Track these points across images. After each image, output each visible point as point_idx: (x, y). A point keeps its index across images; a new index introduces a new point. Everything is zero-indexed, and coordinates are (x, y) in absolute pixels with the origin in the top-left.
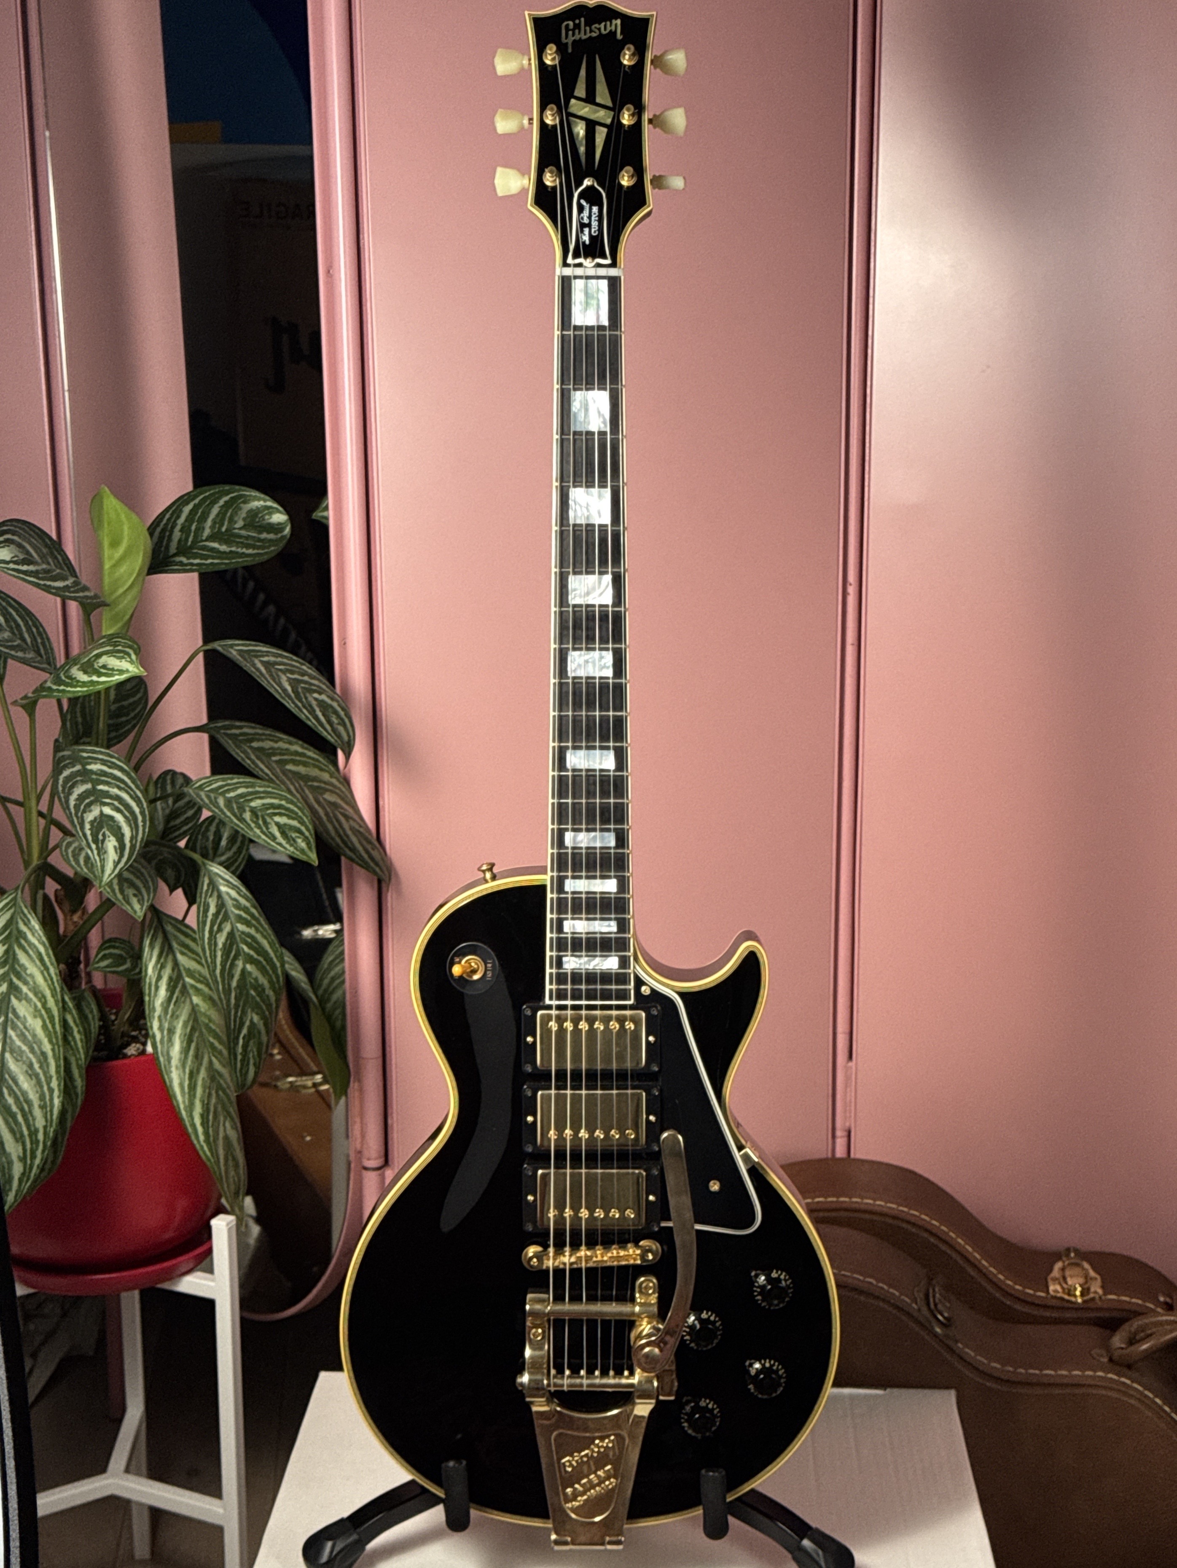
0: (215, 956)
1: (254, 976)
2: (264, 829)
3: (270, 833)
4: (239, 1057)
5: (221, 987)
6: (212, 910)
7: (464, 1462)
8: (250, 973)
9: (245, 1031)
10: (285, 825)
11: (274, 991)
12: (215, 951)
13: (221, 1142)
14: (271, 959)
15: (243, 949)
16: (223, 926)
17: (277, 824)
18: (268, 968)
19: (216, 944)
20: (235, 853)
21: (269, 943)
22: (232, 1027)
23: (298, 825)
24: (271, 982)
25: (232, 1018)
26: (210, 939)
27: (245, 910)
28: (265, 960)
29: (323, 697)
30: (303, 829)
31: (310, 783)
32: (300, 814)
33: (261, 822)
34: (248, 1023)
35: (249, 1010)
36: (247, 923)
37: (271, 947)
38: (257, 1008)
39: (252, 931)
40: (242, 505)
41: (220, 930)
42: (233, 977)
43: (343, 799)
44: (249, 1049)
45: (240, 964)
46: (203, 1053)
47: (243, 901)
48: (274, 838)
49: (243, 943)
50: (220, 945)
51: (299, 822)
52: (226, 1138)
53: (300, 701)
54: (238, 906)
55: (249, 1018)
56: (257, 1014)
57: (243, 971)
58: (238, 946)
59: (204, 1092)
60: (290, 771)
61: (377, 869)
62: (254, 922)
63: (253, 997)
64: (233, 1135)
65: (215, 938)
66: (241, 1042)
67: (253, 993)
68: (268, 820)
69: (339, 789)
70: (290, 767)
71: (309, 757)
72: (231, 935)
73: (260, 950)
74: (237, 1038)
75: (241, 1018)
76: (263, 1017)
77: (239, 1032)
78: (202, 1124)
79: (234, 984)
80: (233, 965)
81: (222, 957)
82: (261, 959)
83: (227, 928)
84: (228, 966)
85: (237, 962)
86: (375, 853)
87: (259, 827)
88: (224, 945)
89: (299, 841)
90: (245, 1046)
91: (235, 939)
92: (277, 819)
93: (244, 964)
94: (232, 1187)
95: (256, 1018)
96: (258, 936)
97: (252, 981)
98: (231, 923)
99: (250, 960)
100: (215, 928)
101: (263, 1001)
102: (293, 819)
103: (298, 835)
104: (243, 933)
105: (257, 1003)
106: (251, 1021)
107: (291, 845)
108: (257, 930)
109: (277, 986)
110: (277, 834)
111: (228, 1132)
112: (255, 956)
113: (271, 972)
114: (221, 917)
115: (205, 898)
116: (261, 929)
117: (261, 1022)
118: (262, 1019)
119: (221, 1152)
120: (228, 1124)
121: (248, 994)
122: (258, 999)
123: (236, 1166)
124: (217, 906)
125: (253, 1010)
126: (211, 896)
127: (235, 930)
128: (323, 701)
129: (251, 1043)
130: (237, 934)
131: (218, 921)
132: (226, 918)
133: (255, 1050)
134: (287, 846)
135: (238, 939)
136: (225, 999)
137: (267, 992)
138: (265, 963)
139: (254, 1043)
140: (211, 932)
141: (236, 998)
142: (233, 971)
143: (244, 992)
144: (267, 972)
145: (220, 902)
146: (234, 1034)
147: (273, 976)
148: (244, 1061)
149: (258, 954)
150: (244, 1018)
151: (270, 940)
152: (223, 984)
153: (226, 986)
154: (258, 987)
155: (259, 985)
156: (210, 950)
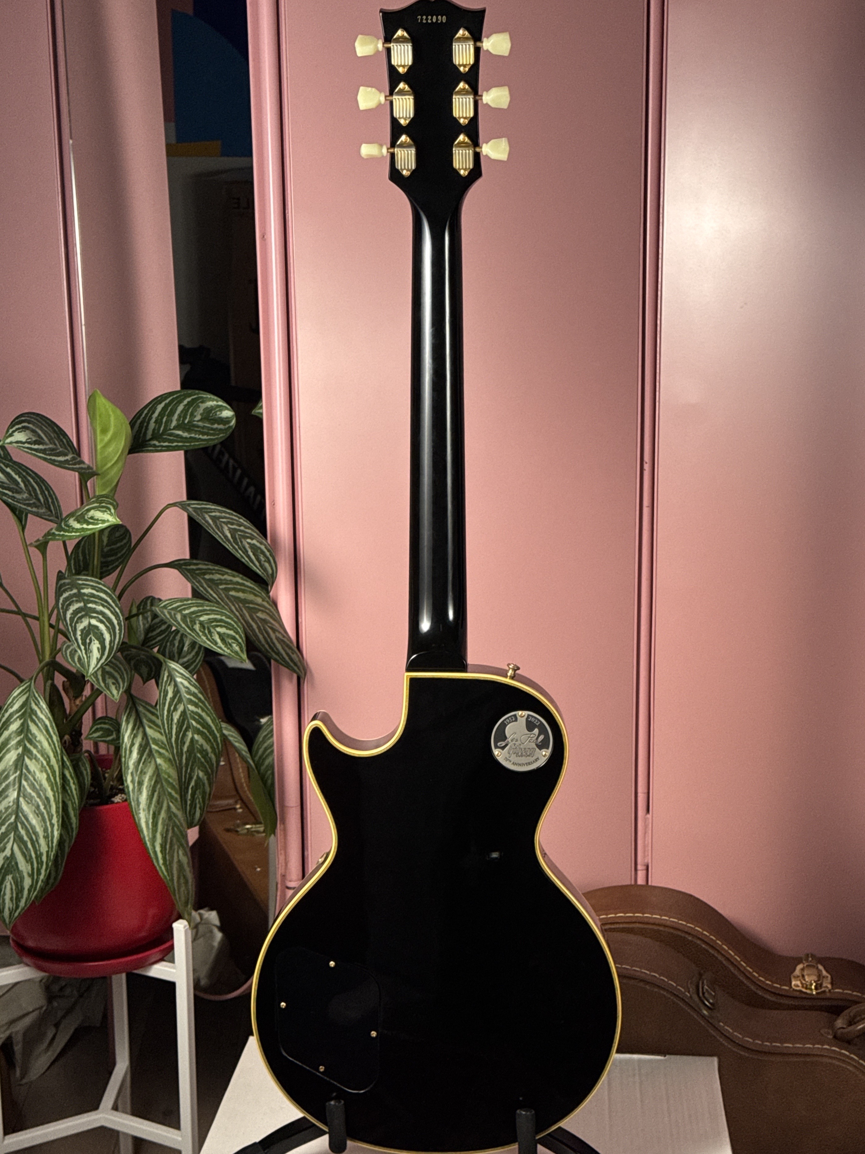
0: (172, 729)
1: (200, 743)
2: (209, 636)
3: (213, 639)
4: (189, 802)
5: (175, 750)
6: (170, 695)
7: (343, 1102)
8: (197, 741)
9: (193, 783)
10: (224, 633)
11: (215, 754)
12: (171, 724)
13: (175, 866)
14: (213, 731)
15: (192, 724)
16: (178, 707)
17: (219, 633)
18: (211, 737)
19: (172, 720)
20: (193, 656)
22: (183, 780)
23: (234, 634)
24: (212, 747)
25: (184, 773)
26: (168, 716)
27: (194, 695)
28: (208, 732)
29: (254, 542)
30: (237, 637)
31: (247, 605)
32: (235, 626)
33: (206, 631)
34: (195, 777)
35: (196, 768)
36: (196, 705)
37: (213, 722)
38: (202, 767)
39: (199, 711)
40: (200, 404)
41: (175, 709)
42: (184, 743)
43: (271, 617)
44: (196, 796)
45: (190, 734)
46: (163, 799)
47: (193, 689)
48: (216, 643)
49: (191, 719)
50: (175, 721)
51: (235, 632)
52: (179, 863)
53: (237, 544)
54: (189, 692)
55: (196, 774)
56: (202, 771)
57: (192, 739)
58: (188, 722)
59: (163, 828)
60: (232, 596)
61: (296, 668)
62: (200, 704)
63: (199, 759)
64: (184, 860)
65: (172, 715)
66: (190, 791)
67: (199, 755)
68: (212, 630)
69: (269, 609)
70: (232, 593)
71: (248, 587)
72: (184, 713)
73: (206, 725)
74: (187, 788)
75: (190, 774)
76: (206, 773)
77: (189, 784)
78: (161, 851)
79: (185, 749)
80: (184, 735)
81: (176, 729)
82: (205, 731)
83: (181, 708)
84: (181, 736)
85: (187, 733)
86: (294, 656)
87: (205, 635)
88: (178, 721)
89: (234, 645)
90: (193, 794)
91: (187, 716)
92: (219, 629)
93: (192, 734)
94: (183, 899)
95: (201, 774)
96: (204, 714)
97: (199, 747)
98: (184, 705)
99: (199, 732)
100: (172, 708)
101: (207, 762)
102: (230, 629)
103: (233, 641)
104: (192, 712)
105: (202, 763)
106: (198, 776)
107: (228, 649)
108: (203, 710)
109: (217, 750)
110: (219, 641)
111: (180, 858)
112: (201, 729)
113: (212, 740)
114: (176, 700)
115: (165, 686)
116: (206, 709)
117: (205, 777)
118: (205, 775)
119: (175, 872)
120: (181, 852)
121: (195, 756)
122: (203, 760)
123: (186, 882)
124: (173, 692)
125: (199, 768)
126: (169, 685)
127: (187, 709)
128: (254, 544)
129: (198, 792)
130: (188, 713)
131: (174, 703)
132: (180, 701)
133: (200, 797)
134: (225, 649)
135: (189, 716)
136: (178, 759)
137: (209, 755)
138: (208, 734)
139: (200, 792)
140: (169, 710)
141: (186, 759)
142: (185, 740)
143: (193, 755)
144: (210, 741)
145: (176, 689)
146: (185, 785)
147: (215, 744)
148: (192, 805)
149: (203, 727)
150: (192, 774)
151: (212, 718)
152: (177, 749)
153: (179, 750)
154: (203, 751)
155: (204, 750)
156: (168, 723)
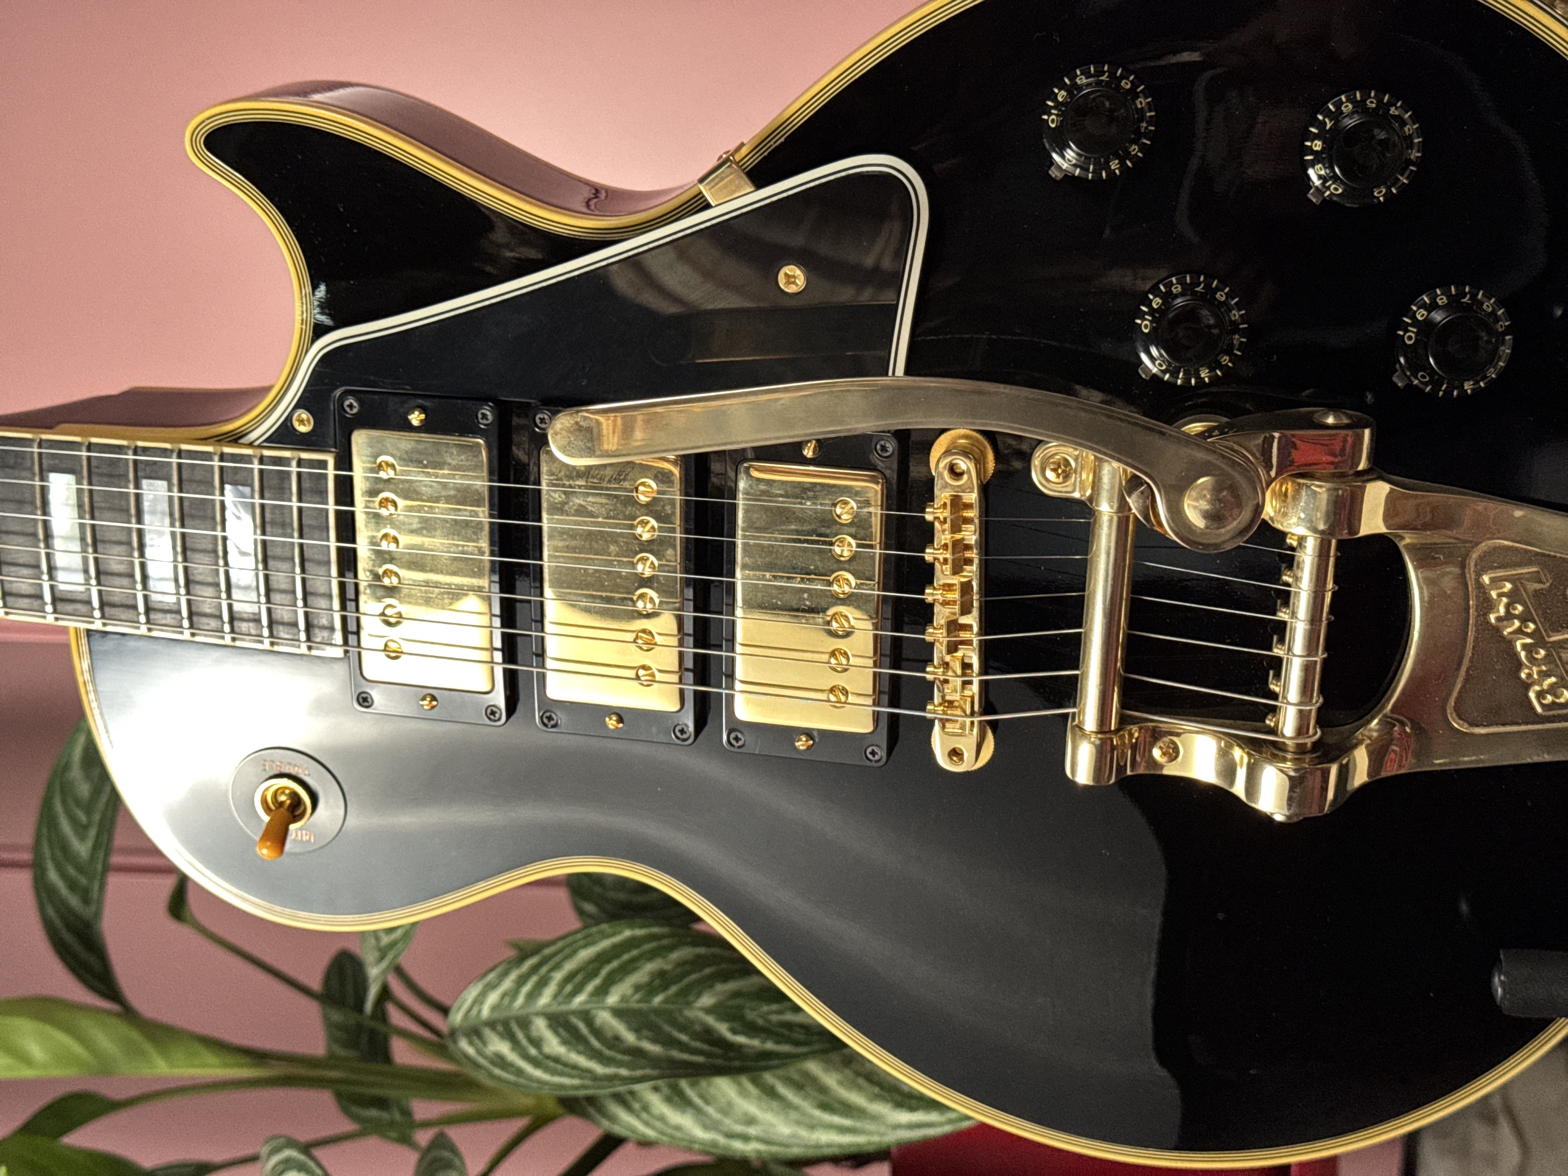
0: (575, 1067)
1: (630, 992)
4: (770, 1046)
5: (624, 1072)
6: (503, 1048)
8: (624, 999)
9: (723, 1029)
11: (672, 948)
12: (566, 1065)
14: (615, 947)
15: (581, 1004)
16: (534, 1034)
18: (626, 957)
19: (557, 1060)
21: (585, 946)
24: (651, 956)
25: (685, 1056)
26: (546, 1069)
27: (522, 981)
28: (609, 961)
34: (710, 1020)
36: (543, 983)
37: (593, 943)
38: (687, 995)
39: (558, 976)
41: (537, 1043)
42: (617, 1038)
44: (760, 1022)
45: (604, 1017)
49: (570, 1002)
50: (562, 1050)
54: (513, 993)
56: (699, 995)
57: (618, 1013)
58: (574, 1013)
62: (544, 970)
63: (666, 1001)
65: (548, 1057)
66: (741, 1039)
67: (658, 1000)
72: (552, 1021)
73: (590, 970)
75: (695, 1036)
76: (706, 984)
79: (630, 1037)
80: (598, 1032)
81: (579, 1052)
82: (604, 972)
83: (540, 1025)
84: (596, 1043)
85: (598, 1021)
88: (564, 1042)
90: (751, 1029)
91: (560, 1015)
93: (604, 1008)
95: (707, 1000)
96: (569, 966)
97: (636, 997)
98: (538, 1014)
99: (602, 991)
100: (533, 1051)
104: (555, 996)
105: (677, 994)
106: (708, 1011)
108: (557, 967)
109: (665, 942)
112: (597, 982)
113: (635, 953)
114: (520, 1035)
115: (485, 1057)
116: (557, 959)
117: (720, 987)
118: (711, 986)
121: (657, 1012)
122: (673, 989)
124: (503, 1037)
125: (689, 1004)
126: (485, 1043)
127: (546, 1010)
129: (750, 1015)
130: (556, 1008)
131: (524, 1042)
132: (525, 1023)
133: (765, 1008)
135: (561, 1011)
136: (643, 1068)
137: (668, 967)
138: (615, 964)
139: (752, 1009)
140: (535, 1062)
141: (654, 1041)
142: (609, 1034)
143: (653, 1017)
144: (633, 960)
145: (500, 1028)
146: (717, 1056)
147: (646, 947)
148: (782, 1036)
149: (594, 974)
150: (697, 1028)
151: (581, 943)
152: (620, 1064)
153: (626, 1058)
154: (649, 989)
155: (649, 984)
156: (561, 1074)
